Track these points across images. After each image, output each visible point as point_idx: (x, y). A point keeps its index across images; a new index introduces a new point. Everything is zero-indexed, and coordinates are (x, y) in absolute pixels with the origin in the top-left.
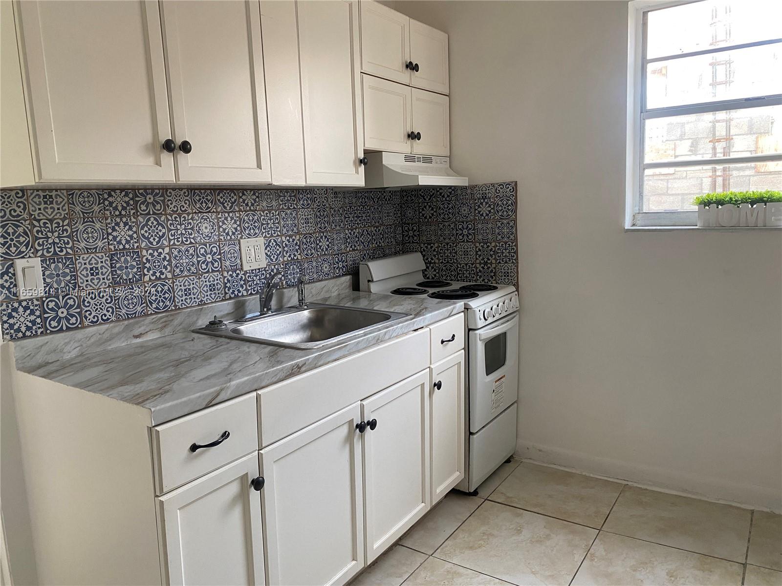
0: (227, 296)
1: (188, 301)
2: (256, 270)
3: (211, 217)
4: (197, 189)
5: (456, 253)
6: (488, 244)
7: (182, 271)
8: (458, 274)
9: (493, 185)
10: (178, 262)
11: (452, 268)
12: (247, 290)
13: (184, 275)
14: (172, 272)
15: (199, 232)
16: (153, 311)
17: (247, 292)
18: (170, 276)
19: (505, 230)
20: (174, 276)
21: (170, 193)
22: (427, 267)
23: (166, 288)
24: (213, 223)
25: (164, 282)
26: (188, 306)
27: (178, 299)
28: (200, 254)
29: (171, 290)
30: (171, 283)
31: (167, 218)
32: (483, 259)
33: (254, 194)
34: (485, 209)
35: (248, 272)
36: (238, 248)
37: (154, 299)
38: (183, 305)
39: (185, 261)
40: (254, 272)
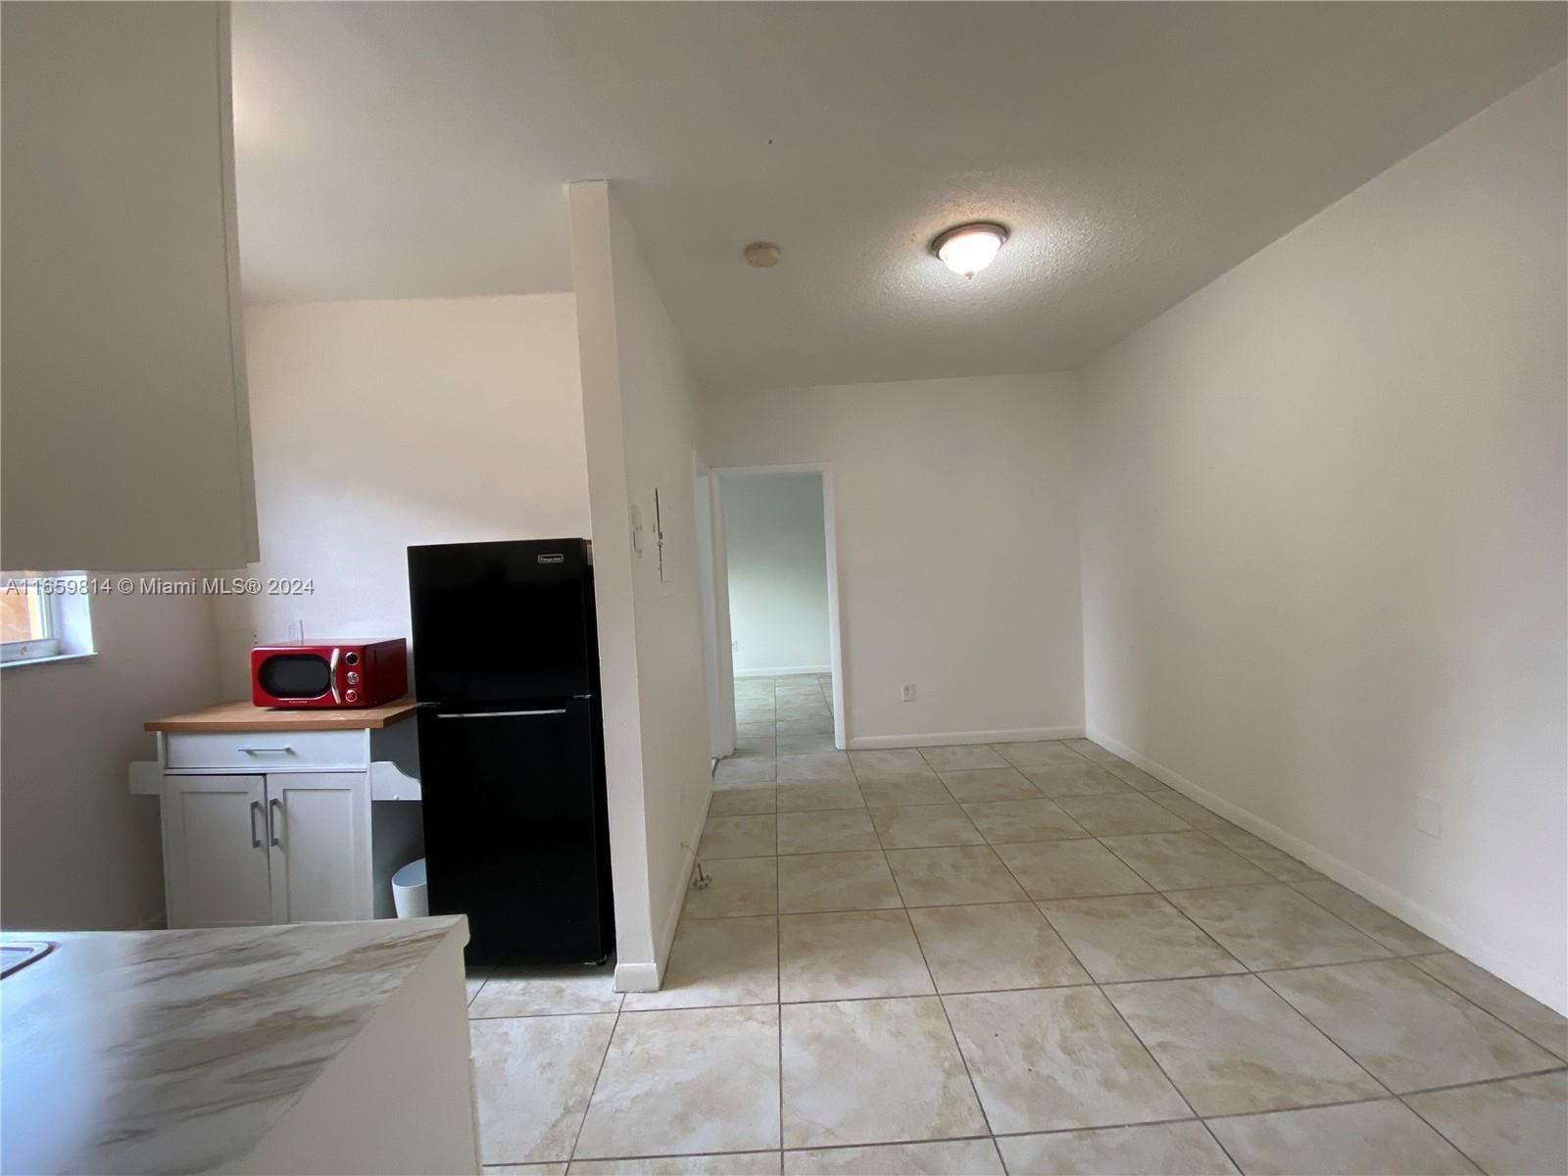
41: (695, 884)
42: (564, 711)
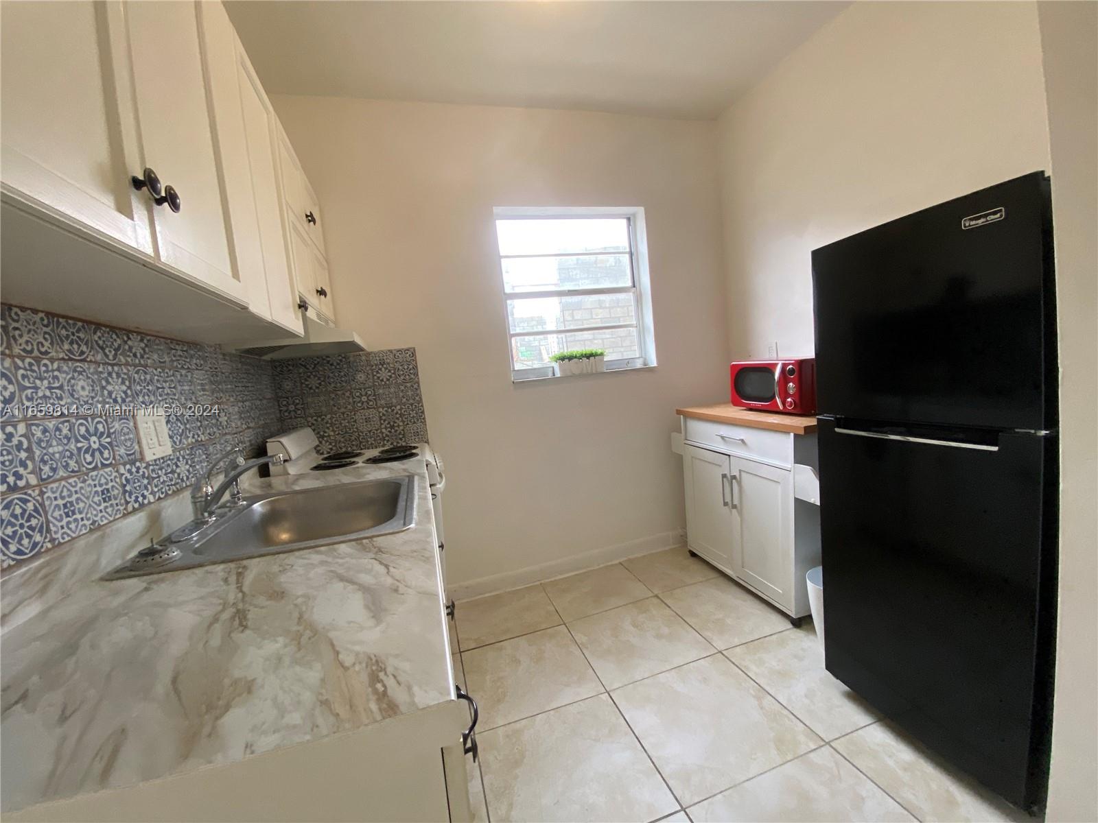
0: (130, 508)
1: (73, 526)
2: (159, 459)
3: (89, 368)
4: (63, 317)
5: (355, 421)
6: (393, 408)
7: (54, 470)
8: (361, 442)
9: (391, 351)
10: (45, 451)
11: (353, 438)
12: (153, 493)
13: (58, 477)
14: (37, 472)
15: (72, 395)
16: (13, 559)
17: (154, 496)
18: (33, 480)
19: (410, 393)
20: (42, 480)
21: (16, 314)
22: (321, 442)
23: (30, 506)
24: (93, 381)
25: (26, 494)
26: (74, 535)
27: (54, 525)
28: (80, 436)
29: (40, 509)
30: (39, 495)
31: (15, 363)
32: (389, 423)
33: (142, 340)
34: (384, 374)
35: (151, 463)
36: (132, 424)
37: (11, 534)
38: (65, 536)
39: (56, 449)
40: (158, 462)
42: (995, 449)
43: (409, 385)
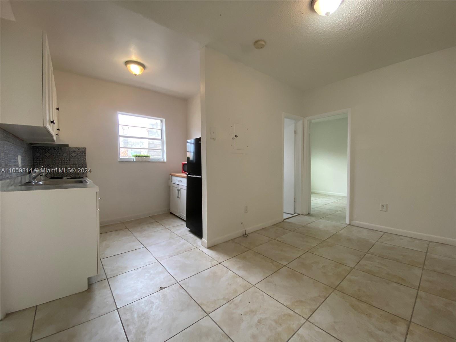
6: (75, 165)
19: (82, 161)
34: (74, 155)
41: (244, 235)
43: (82, 159)
